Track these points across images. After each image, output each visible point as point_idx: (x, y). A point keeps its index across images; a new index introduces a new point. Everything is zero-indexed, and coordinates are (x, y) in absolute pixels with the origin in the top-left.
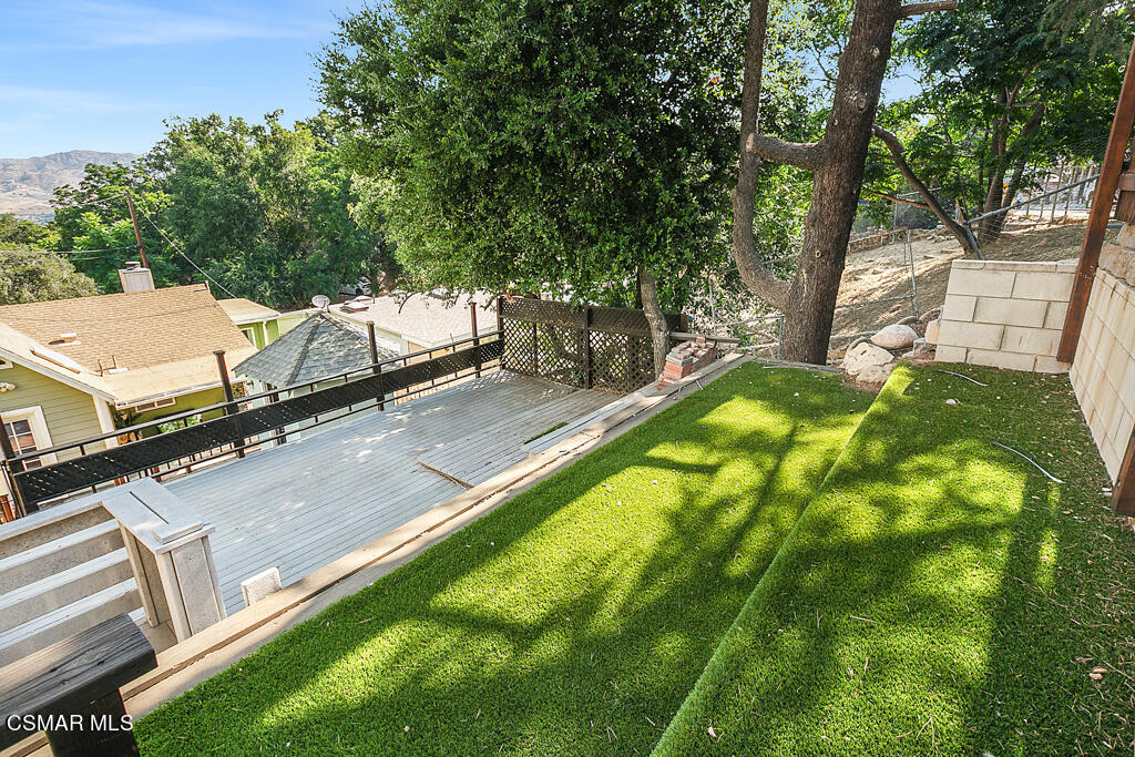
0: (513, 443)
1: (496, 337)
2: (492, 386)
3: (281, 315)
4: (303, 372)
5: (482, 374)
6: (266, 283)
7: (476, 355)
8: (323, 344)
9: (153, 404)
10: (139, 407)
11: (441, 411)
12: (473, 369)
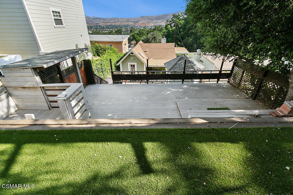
0: (204, 107)
1: (229, 72)
2: (220, 87)
3: (189, 53)
4: (173, 68)
5: (219, 82)
6: (196, 44)
7: (219, 76)
8: (181, 62)
9: (155, 67)
10: (156, 67)
11: (197, 89)
12: (216, 80)
